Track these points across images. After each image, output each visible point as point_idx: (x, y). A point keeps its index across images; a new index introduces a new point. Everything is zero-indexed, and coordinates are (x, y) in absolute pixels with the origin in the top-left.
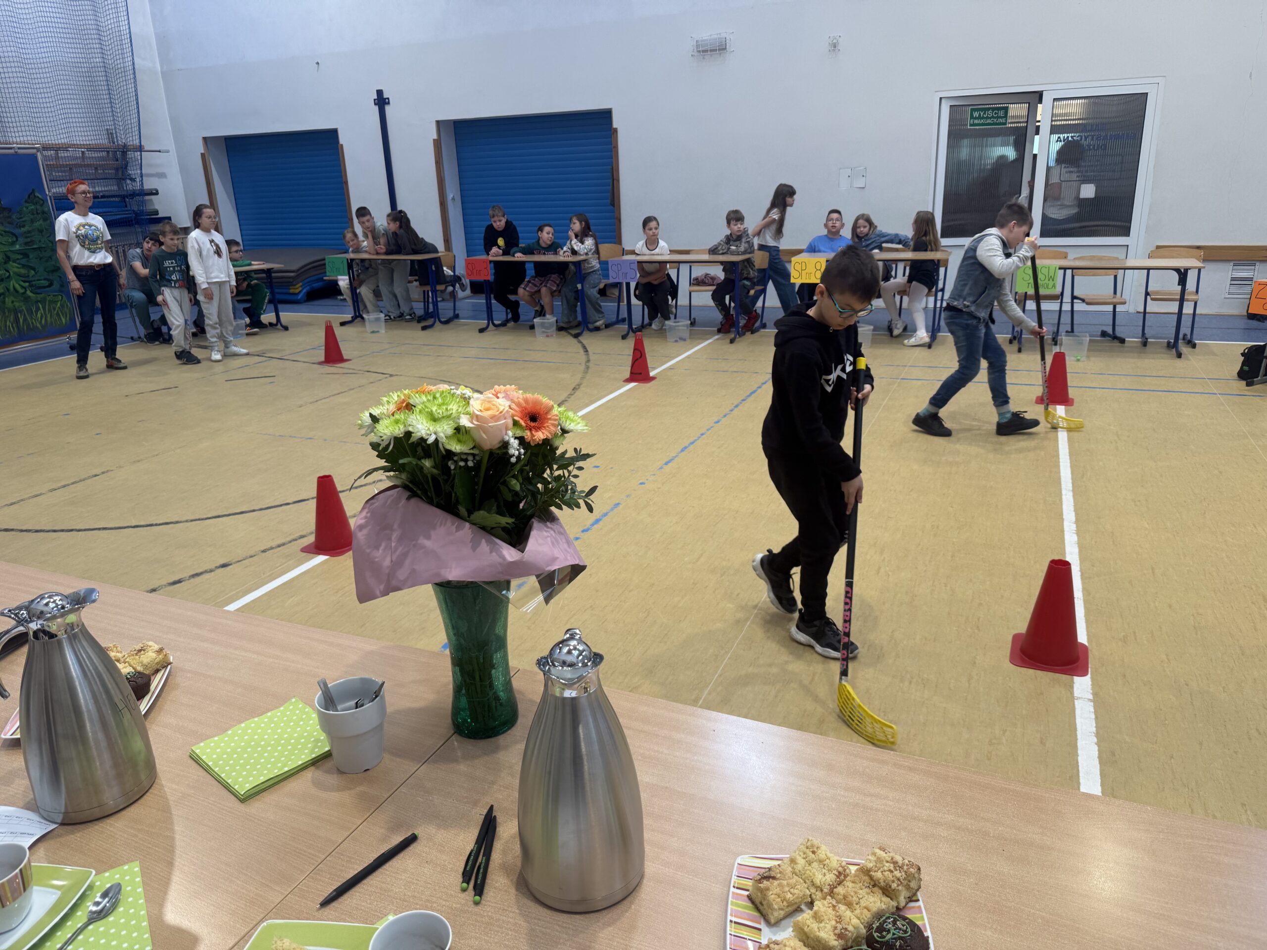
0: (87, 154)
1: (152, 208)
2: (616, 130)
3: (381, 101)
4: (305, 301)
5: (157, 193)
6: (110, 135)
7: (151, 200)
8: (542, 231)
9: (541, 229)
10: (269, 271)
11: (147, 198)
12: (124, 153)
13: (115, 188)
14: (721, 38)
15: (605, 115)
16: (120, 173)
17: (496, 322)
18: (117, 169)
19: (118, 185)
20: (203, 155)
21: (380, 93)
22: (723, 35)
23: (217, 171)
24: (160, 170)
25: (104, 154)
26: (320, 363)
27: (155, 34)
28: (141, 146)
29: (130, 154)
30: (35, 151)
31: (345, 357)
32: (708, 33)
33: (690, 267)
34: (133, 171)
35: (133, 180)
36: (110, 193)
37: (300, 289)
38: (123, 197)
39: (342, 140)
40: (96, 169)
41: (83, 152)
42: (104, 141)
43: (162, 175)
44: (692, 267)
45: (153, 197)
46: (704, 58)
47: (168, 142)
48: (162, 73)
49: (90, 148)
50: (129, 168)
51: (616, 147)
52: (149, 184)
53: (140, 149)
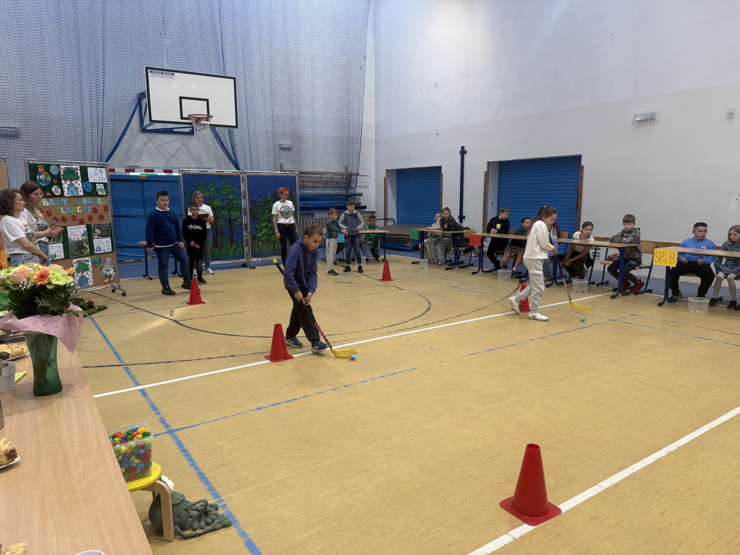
0: (334, 176)
1: (359, 201)
2: (583, 167)
3: (463, 152)
4: (412, 251)
5: (362, 195)
6: (347, 168)
7: (359, 198)
8: (524, 222)
9: (523, 221)
10: (384, 234)
11: (356, 197)
12: (351, 176)
13: (344, 192)
14: (652, 113)
15: (578, 159)
16: (347, 185)
17: (484, 269)
18: (346, 183)
19: (346, 191)
20: (385, 178)
21: (463, 148)
22: (654, 111)
23: (390, 185)
24: (366, 185)
25: (342, 176)
26: (379, 280)
27: (375, 122)
28: (358, 173)
29: (353, 177)
30: (296, 175)
31: (392, 278)
32: (644, 110)
33: (607, 249)
34: (353, 185)
35: (352, 188)
36: (342, 194)
37: (410, 244)
38: (347, 196)
39: (443, 172)
40: (337, 183)
41: (332, 176)
42: (344, 171)
43: (367, 187)
44: (609, 249)
45: (360, 197)
46: (640, 125)
47: (372, 172)
48: (375, 140)
49: (336, 174)
50: (352, 183)
51: (582, 177)
52: (358, 191)
53: (357, 174)
